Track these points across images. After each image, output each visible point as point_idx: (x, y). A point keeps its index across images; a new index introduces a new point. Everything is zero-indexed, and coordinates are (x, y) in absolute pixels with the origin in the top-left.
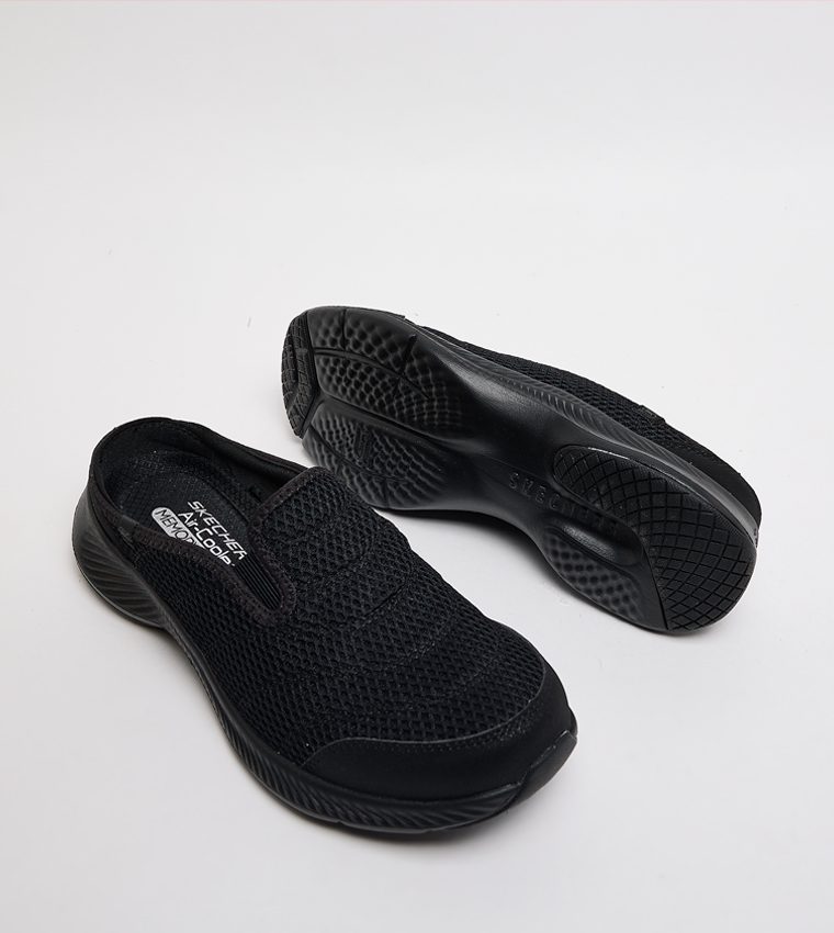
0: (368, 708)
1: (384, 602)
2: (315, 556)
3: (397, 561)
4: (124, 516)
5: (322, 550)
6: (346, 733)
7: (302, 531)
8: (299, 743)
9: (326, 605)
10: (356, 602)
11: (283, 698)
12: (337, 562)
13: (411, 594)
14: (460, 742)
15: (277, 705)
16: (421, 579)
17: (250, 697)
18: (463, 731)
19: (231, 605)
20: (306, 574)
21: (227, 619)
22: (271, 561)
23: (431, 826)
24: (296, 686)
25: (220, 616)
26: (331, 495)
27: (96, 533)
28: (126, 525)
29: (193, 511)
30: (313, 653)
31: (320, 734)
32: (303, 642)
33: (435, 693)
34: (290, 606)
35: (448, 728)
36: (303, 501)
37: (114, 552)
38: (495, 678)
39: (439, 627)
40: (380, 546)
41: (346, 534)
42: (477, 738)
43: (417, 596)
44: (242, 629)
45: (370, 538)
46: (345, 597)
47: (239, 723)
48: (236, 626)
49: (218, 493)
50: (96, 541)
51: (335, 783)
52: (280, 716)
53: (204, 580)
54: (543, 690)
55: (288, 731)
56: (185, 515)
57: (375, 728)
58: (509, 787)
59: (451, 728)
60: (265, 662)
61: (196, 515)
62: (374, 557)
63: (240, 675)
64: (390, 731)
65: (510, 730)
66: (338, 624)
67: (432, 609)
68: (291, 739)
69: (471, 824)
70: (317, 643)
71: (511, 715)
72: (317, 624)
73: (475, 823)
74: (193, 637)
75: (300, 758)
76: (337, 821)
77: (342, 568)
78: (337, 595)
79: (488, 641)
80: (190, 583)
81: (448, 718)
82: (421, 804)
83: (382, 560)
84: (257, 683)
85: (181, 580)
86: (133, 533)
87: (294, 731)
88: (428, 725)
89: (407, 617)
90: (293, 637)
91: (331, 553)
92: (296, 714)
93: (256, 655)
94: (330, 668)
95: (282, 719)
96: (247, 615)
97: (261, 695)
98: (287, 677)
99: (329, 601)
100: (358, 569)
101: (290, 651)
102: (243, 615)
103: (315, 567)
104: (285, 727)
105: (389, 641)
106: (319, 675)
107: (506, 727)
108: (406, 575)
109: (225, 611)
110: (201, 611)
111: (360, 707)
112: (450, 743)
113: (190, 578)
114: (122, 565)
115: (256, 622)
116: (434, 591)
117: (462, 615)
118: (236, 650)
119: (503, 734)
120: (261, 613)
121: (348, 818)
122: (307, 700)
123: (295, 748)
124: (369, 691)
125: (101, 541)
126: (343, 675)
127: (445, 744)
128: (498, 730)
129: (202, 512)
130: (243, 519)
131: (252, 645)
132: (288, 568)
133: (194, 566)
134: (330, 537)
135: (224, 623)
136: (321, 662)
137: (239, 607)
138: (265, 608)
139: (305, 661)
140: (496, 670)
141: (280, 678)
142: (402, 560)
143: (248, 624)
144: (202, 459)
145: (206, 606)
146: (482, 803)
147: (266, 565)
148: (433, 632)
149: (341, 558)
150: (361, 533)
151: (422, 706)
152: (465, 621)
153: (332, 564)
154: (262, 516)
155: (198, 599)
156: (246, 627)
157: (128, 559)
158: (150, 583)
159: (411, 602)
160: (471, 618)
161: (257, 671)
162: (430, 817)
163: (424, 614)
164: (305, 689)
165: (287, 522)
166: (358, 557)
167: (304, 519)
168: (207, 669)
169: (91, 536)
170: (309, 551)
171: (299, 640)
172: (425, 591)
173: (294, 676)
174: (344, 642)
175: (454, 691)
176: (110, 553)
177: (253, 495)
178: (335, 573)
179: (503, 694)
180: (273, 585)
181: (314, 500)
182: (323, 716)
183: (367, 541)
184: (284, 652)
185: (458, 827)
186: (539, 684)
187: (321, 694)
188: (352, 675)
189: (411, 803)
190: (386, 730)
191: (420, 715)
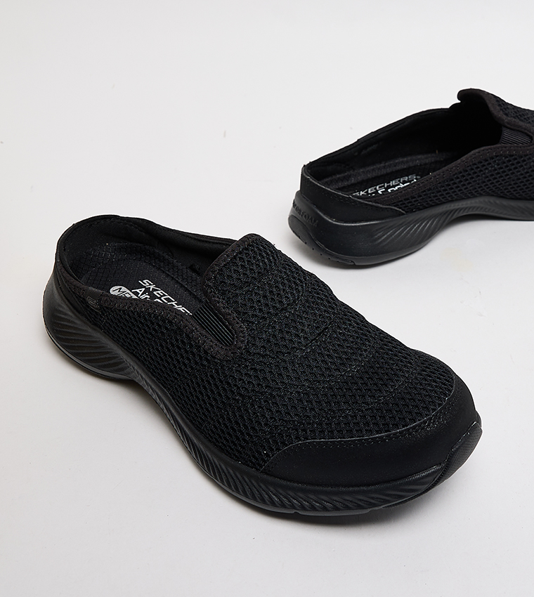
0: (314, 417)
1: (319, 334)
2: (259, 301)
3: (325, 303)
4: (90, 288)
5: (265, 296)
6: (298, 438)
7: (247, 282)
8: (257, 452)
9: (272, 339)
10: (297, 336)
11: (241, 416)
12: (278, 305)
13: (340, 328)
14: (395, 434)
15: (237, 423)
16: (346, 315)
17: (212, 419)
18: (396, 426)
19: (191, 346)
20: (253, 316)
21: (188, 359)
22: (224, 308)
23: (375, 505)
24: (252, 405)
25: (182, 357)
26: (267, 254)
27: (65, 308)
28: (93, 295)
29: (144, 287)
30: (265, 378)
31: (275, 442)
32: (255, 370)
33: (369, 400)
34: (242, 342)
35: (383, 424)
36: (246, 259)
37: (82, 321)
38: (417, 384)
39: (366, 350)
40: (310, 292)
41: (284, 284)
42: (409, 429)
43: (345, 329)
44: (202, 365)
45: (302, 286)
46: (288, 332)
47: (203, 443)
48: (196, 363)
49: (164, 272)
50: (66, 314)
51: (290, 481)
52: (240, 431)
53: (166, 328)
54: (456, 390)
55: (248, 443)
56: (138, 290)
57: (322, 432)
58: (435, 468)
59: (386, 424)
60: (224, 389)
61: (147, 290)
62: (307, 301)
63: (202, 403)
64: (335, 432)
65: (434, 421)
66: (283, 354)
67: (357, 338)
68: (251, 449)
69: (406, 501)
70: (267, 370)
71: (434, 410)
72: (266, 355)
73: (409, 500)
74: (158, 379)
75: (259, 464)
76: (293, 512)
77: (282, 309)
78: (281, 331)
79: (406, 358)
80: (153, 333)
81: (383, 417)
82: (365, 488)
83: (313, 303)
84: (218, 407)
85: (146, 332)
86: (100, 300)
87: (252, 442)
88: (367, 424)
89: (339, 345)
90: (247, 366)
91: (272, 299)
92: (253, 428)
93: (215, 385)
94: (279, 389)
95: (242, 434)
96: (206, 352)
97: (222, 417)
98: (243, 399)
99: (274, 336)
100: (295, 310)
101: (245, 378)
102: (202, 354)
103: (261, 310)
104: (244, 440)
105: (327, 364)
106: (271, 394)
107: (431, 419)
108: (334, 313)
109: (186, 352)
110: (165, 355)
111: (308, 416)
112: (386, 436)
113: (154, 329)
114: (90, 330)
115: (215, 358)
116: (357, 324)
117: (382, 341)
118: (197, 383)
119: (429, 425)
120: (218, 350)
121: (303, 508)
122: (262, 415)
123: (254, 456)
124: (314, 403)
125: (70, 313)
126: (291, 393)
127: (383, 437)
128: (425, 422)
129: (152, 287)
130: (186, 290)
131: (212, 377)
132: (238, 313)
133: (157, 318)
134: (270, 286)
135: (186, 362)
136: (272, 384)
137: (198, 347)
138: (221, 345)
139: (259, 385)
140: (416, 378)
141: (237, 401)
142: (329, 302)
143: (207, 360)
144: (147, 247)
145: (169, 350)
146: (416, 482)
147: (220, 311)
148: (361, 355)
149: (281, 302)
150: (295, 283)
151: (359, 410)
152: (386, 345)
153: (274, 307)
154: (213, 272)
155: (161, 345)
156: (205, 363)
157: (95, 324)
158: (117, 341)
159: (340, 333)
160: (389, 342)
161: (218, 398)
162: (373, 498)
163: (352, 342)
164: (259, 407)
165: (235, 276)
166: (294, 302)
167: (248, 272)
168: (172, 404)
169: (60, 312)
170: (255, 298)
171: (252, 369)
172: (350, 325)
173: (250, 398)
174: (290, 367)
175: (384, 397)
176: (78, 322)
177: (194, 270)
178: (277, 314)
179: (425, 396)
180: (226, 327)
181: (254, 257)
182: (276, 427)
183: (300, 288)
184: (240, 380)
185: (396, 504)
186: (452, 387)
187: (274, 410)
188: (298, 392)
189: (356, 489)
190: (332, 432)
191: (358, 418)
